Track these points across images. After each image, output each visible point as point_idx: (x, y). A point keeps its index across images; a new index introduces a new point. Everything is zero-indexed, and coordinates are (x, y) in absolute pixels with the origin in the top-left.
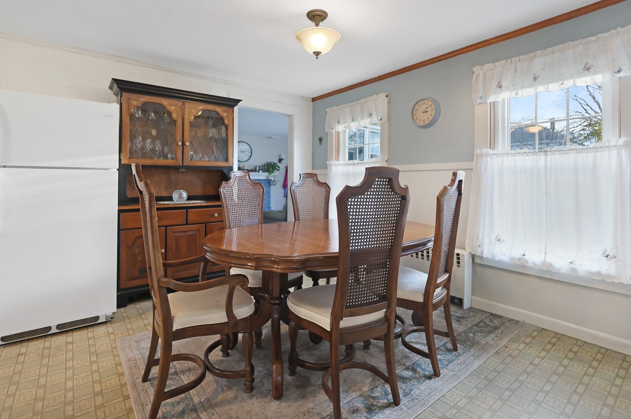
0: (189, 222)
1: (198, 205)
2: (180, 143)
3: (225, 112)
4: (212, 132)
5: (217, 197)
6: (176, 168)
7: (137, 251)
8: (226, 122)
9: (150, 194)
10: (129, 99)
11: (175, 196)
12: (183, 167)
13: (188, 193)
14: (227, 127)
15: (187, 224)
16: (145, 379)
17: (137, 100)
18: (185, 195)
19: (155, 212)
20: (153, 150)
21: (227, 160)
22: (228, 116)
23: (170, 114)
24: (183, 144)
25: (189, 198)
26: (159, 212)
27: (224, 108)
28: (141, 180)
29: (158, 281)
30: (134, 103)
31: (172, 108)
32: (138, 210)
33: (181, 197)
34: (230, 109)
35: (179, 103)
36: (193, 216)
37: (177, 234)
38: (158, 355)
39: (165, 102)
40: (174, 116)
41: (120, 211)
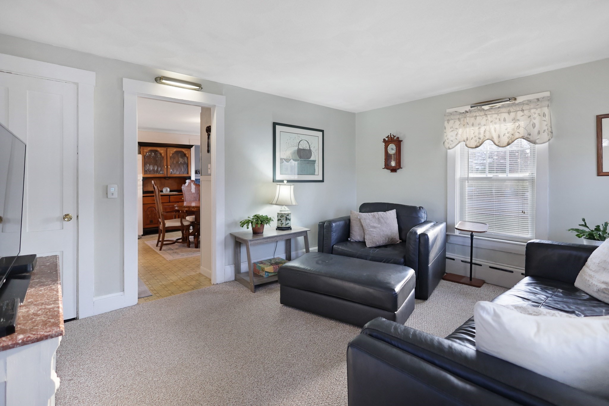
0: (170, 201)
1: (174, 194)
2: (166, 167)
3: (187, 151)
4: (181, 160)
5: (180, 191)
6: (165, 178)
7: (149, 213)
8: (187, 155)
9: (158, 189)
10: (143, 149)
11: (164, 190)
12: (167, 177)
13: (170, 189)
14: (187, 158)
15: (170, 202)
16: (157, 246)
17: (146, 150)
18: (169, 190)
19: (160, 197)
20: (153, 170)
21: (188, 173)
22: (188, 153)
23: (161, 154)
24: (167, 167)
25: (171, 191)
26: (162, 197)
27: (186, 149)
28: (155, 185)
29: (161, 213)
30: (145, 151)
31: (162, 152)
32: (154, 196)
33: (167, 190)
34: (189, 150)
35: (165, 149)
36: (172, 199)
37: (165, 207)
38: (161, 240)
39: (158, 149)
40: (163, 155)
41: (143, 196)
